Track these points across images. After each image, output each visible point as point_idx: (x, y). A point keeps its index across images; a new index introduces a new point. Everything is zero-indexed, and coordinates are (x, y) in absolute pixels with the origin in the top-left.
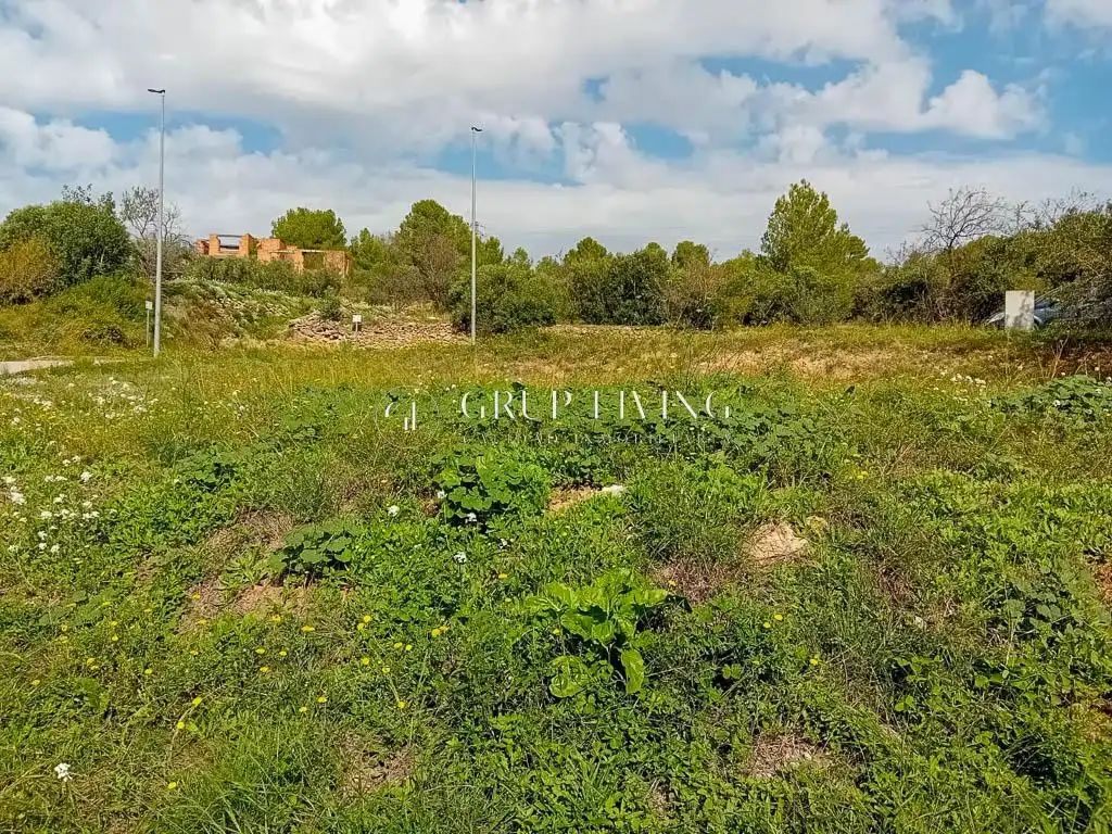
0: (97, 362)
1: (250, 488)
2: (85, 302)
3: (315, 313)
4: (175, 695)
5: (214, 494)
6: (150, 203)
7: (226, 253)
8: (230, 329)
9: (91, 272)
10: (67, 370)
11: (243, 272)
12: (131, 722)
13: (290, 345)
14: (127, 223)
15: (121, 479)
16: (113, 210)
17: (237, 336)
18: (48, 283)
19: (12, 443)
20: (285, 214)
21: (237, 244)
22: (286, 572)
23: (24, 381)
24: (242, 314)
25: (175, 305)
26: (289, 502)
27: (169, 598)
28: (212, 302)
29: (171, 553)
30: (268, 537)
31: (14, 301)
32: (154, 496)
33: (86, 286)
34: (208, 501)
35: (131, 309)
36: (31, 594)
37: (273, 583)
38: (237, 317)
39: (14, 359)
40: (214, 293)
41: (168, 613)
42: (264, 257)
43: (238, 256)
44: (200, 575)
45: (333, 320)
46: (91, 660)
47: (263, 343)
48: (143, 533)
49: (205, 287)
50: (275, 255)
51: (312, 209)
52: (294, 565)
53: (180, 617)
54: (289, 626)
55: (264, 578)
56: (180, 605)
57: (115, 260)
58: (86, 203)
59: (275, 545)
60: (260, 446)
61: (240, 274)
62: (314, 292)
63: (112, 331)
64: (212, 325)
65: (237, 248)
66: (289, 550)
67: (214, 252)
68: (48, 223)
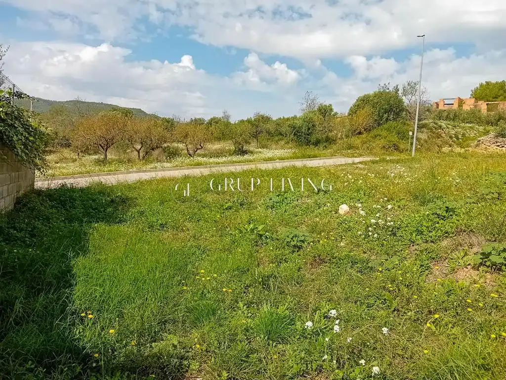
0: (388, 158)
1: (463, 220)
2: (384, 133)
3: (492, 134)
4: (426, 311)
5: (445, 221)
6: (414, 88)
7: (446, 108)
8: (447, 143)
9: (387, 120)
10: (377, 162)
11: (455, 116)
12: (406, 317)
13: (478, 150)
14: (404, 98)
15: (402, 209)
16: (398, 92)
17: (451, 146)
18: (370, 126)
19: (358, 190)
20: (478, 86)
21: (452, 103)
22: (481, 264)
23: (360, 166)
24: (454, 136)
25: (422, 132)
26: (484, 229)
27: (422, 266)
28: (439, 130)
29: (424, 245)
30: (471, 246)
31: (357, 134)
32: (417, 219)
33: (385, 126)
34: (442, 224)
35: (403, 135)
36: (365, 253)
37: (473, 268)
38: (451, 137)
39: (356, 157)
40: (440, 127)
41: (421, 272)
42: (466, 107)
43: (453, 108)
44: (437, 258)
45: (502, 137)
46: (390, 286)
47: (463, 150)
48: (411, 234)
49: (436, 124)
50: (472, 106)
51: (494, 81)
52: (486, 261)
53: (427, 275)
54: (482, 292)
55: (469, 265)
56: (427, 270)
57: (397, 114)
58: (387, 91)
59: (475, 249)
60: (468, 200)
61: (454, 117)
62: (492, 123)
63: (395, 145)
64: (439, 141)
65: (453, 104)
66: (483, 254)
67: (441, 107)
68: (372, 101)
